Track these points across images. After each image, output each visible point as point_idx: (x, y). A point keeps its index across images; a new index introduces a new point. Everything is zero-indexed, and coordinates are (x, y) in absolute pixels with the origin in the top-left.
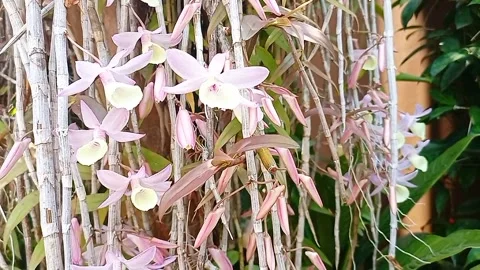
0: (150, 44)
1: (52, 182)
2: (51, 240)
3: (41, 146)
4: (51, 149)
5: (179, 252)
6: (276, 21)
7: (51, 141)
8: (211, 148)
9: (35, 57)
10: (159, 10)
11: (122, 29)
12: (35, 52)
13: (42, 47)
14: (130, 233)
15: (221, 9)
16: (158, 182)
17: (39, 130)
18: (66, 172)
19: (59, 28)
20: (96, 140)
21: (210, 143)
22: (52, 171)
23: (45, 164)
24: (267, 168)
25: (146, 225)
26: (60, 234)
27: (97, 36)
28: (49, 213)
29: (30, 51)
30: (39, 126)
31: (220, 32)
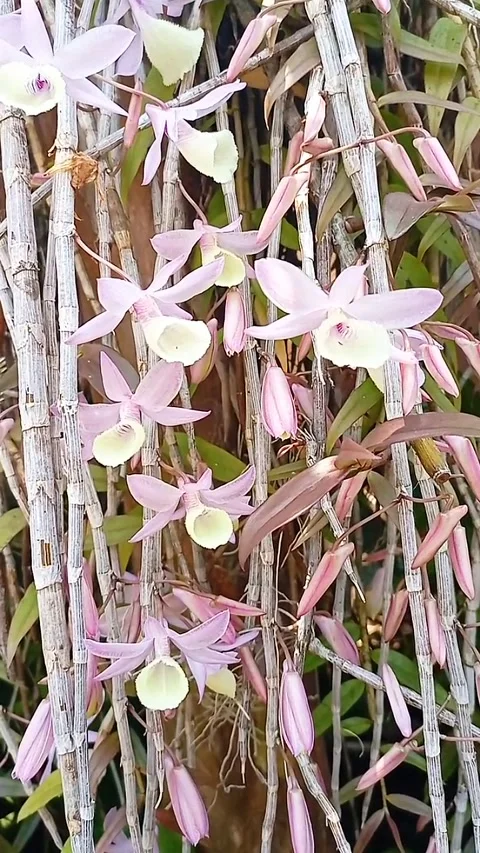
0: (217, 251)
1: (51, 494)
2: (50, 594)
3: (32, 433)
4: (48, 438)
5: (264, 622)
6: (445, 202)
7: (47, 423)
8: (321, 436)
9: (22, 276)
10: (229, 189)
11: (165, 226)
12: (22, 268)
13: (34, 260)
14: (177, 586)
15: (341, 183)
16: (230, 497)
17: (30, 405)
18: (74, 476)
19: (62, 224)
20: (124, 422)
21: (319, 428)
22: (51, 475)
23: (39, 463)
24: (431, 472)
25: (200, 574)
26: (65, 585)
27: (122, 238)
28: (45, 548)
29: (15, 266)
30: (30, 398)
31: (337, 226)
